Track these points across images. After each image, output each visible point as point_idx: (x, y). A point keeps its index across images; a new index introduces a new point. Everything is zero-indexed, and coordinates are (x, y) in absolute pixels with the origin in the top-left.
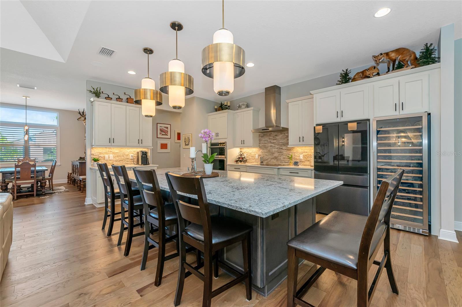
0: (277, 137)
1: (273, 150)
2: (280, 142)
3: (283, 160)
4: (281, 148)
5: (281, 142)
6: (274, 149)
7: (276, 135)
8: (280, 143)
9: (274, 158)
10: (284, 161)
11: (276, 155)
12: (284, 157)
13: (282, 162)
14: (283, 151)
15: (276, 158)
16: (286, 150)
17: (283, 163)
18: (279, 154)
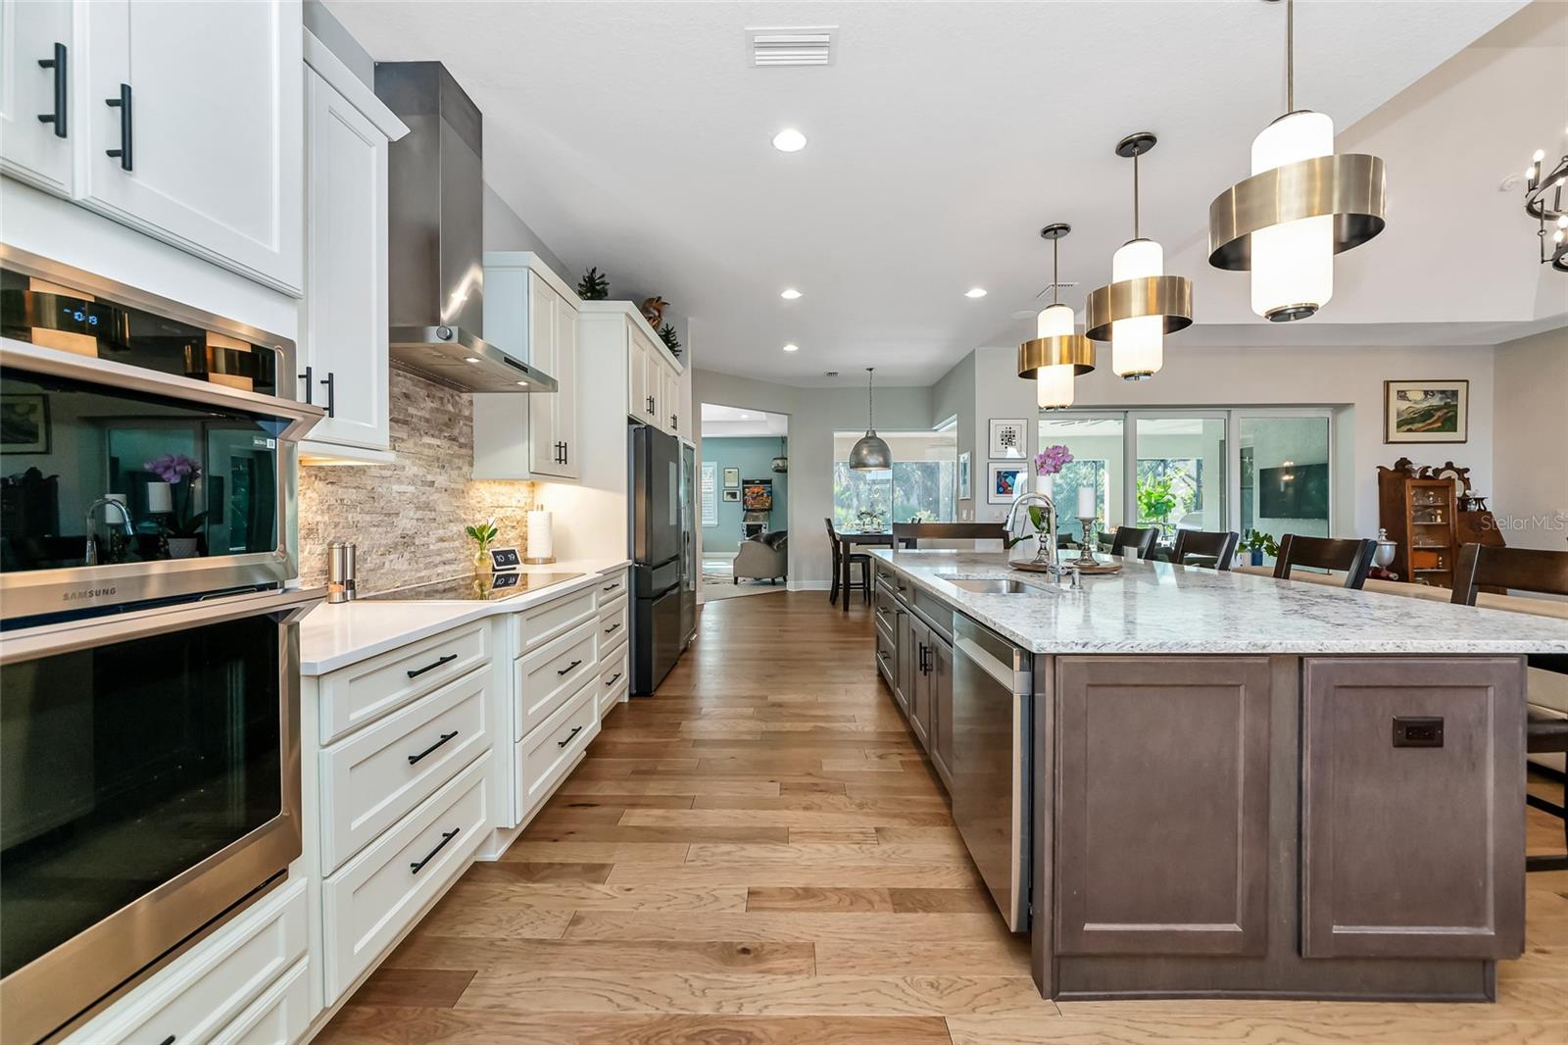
0: (411, 410)
1: (396, 488)
2: (424, 445)
3: (439, 553)
4: (430, 478)
5: (430, 446)
6: (399, 481)
7: (406, 396)
8: (426, 451)
9: (397, 544)
10: (438, 559)
11: (406, 522)
12: (441, 533)
13: (436, 566)
14: (435, 497)
15: (407, 541)
16: (446, 495)
17: (440, 570)
18: (419, 514)
